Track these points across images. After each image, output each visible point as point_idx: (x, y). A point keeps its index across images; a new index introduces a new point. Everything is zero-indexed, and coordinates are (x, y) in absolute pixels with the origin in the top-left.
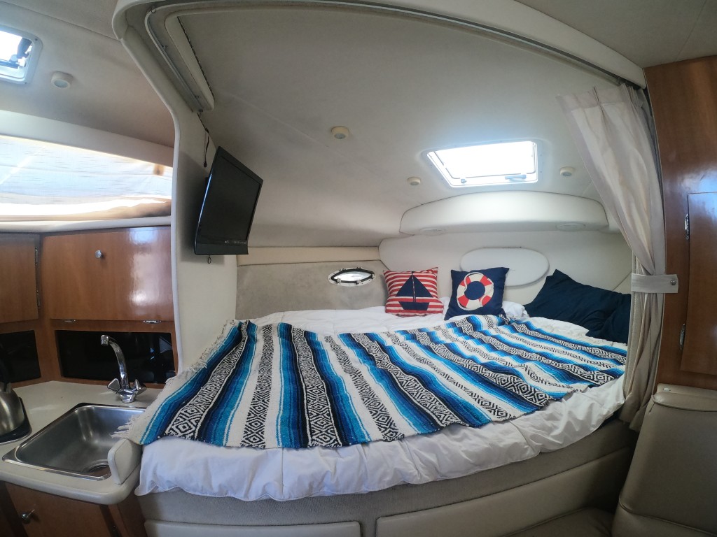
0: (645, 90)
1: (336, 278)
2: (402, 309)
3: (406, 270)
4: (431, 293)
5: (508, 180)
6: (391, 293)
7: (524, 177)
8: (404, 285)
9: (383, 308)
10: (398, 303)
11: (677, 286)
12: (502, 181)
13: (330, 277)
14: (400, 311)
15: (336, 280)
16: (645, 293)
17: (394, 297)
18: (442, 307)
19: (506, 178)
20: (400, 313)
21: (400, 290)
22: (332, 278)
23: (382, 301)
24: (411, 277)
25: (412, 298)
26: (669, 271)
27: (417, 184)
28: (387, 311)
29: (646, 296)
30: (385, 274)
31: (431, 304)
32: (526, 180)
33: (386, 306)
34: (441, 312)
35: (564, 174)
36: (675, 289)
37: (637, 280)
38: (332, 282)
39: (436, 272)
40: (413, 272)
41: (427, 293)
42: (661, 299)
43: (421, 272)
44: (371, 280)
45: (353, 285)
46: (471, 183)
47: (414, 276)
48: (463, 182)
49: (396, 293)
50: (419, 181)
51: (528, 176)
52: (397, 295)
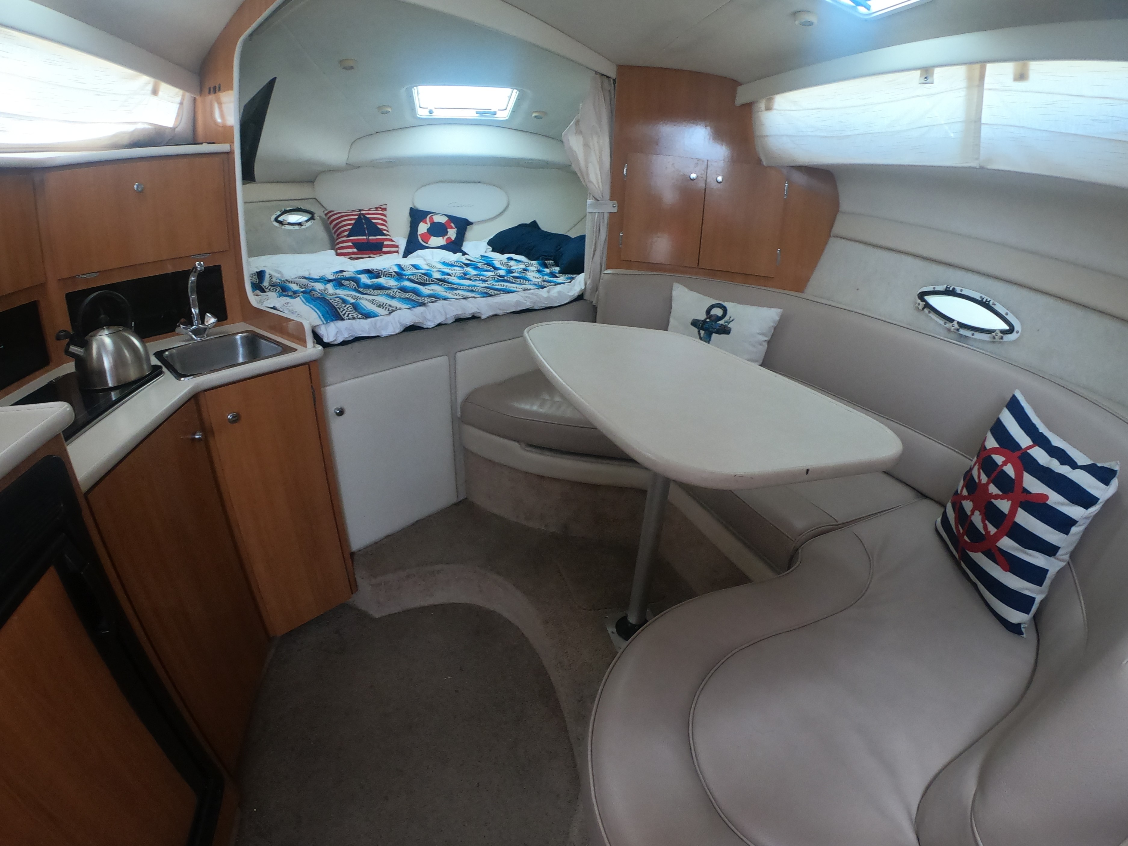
0: (614, 80)
1: (280, 219)
2: (355, 250)
3: (351, 209)
4: (385, 232)
5: (478, 115)
6: (338, 235)
7: (495, 113)
8: (353, 224)
9: (333, 252)
10: (350, 244)
11: (617, 208)
12: (471, 115)
13: (273, 217)
14: (353, 253)
15: (281, 222)
16: (596, 213)
17: (345, 239)
18: (397, 246)
19: (477, 113)
20: (353, 256)
21: (350, 230)
22: (276, 220)
23: (329, 246)
24: (359, 215)
25: (365, 237)
26: (612, 199)
27: (387, 112)
28: (338, 255)
29: (597, 214)
30: (326, 215)
31: (386, 243)
32: (496, 116)
33: (336, 250)
34: (397, 252)
35: (536, 117)
36: (615, 210)
37: (590, 204)
38: (276, 224)
39: (385, 209)
40: (360, 211)
41: (380, 232)
42: (606, 216)
43: (369, 210)
44: (312, 221)
45: (297, 227)
46: (438, 114)
47: (364, 215)
48: (431, 112)
49: (347, 233)
50: (389, 110)
51: (498, 113)
52: (348, 236)
